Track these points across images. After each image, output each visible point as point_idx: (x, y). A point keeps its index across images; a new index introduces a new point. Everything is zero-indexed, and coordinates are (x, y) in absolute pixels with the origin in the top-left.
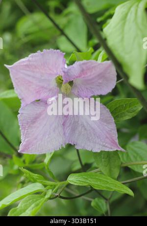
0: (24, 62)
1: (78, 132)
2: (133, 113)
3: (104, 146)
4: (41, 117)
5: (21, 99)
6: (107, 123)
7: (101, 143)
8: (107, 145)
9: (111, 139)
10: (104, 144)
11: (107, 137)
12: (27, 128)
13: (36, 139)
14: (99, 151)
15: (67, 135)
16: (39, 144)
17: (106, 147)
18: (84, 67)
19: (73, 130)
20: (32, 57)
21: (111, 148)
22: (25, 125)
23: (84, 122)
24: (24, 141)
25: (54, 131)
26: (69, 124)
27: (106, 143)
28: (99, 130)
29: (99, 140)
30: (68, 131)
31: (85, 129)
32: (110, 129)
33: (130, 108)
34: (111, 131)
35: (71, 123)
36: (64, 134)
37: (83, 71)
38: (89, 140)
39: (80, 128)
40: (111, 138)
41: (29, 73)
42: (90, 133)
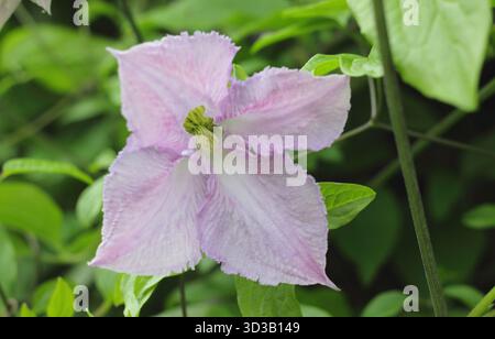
0: (151, 48)
1: (229, 238)
2: (343, 218)
3: (288, 273)
4: (155, 191)
5: (131, 133)
6: (302, 221)
7: (282, 266)
8: (295, 270)
9: (307, 259)
10: (290, 268)
11: (298, 254)
12: (121, 210)
13: (136, 237)
14: (275, 284)
15: (207, 238)
16: (143, 250)
17: (292, 275)
18: (280, 83)
19: (220, 230)
20: (169, 42)
21: (306, 279)
22: (119, 200)
23: (246, 217)
24: (109, 238)
25: (178, 226)
26: (212, 215)
27: (294, 267)
28: (281, 235)
29: (278, 259)
30: (209, 232)
31: (247, 232)
32: (309, 236)
33: (338, 205)
34: (310, 239)
35: (217, 214)
36: (200, 237)
37: (274, 91)
38: (251, 258)
39: (235, 229)
40: (309, 255)
41: (159, 75)
42: (257, 242)
